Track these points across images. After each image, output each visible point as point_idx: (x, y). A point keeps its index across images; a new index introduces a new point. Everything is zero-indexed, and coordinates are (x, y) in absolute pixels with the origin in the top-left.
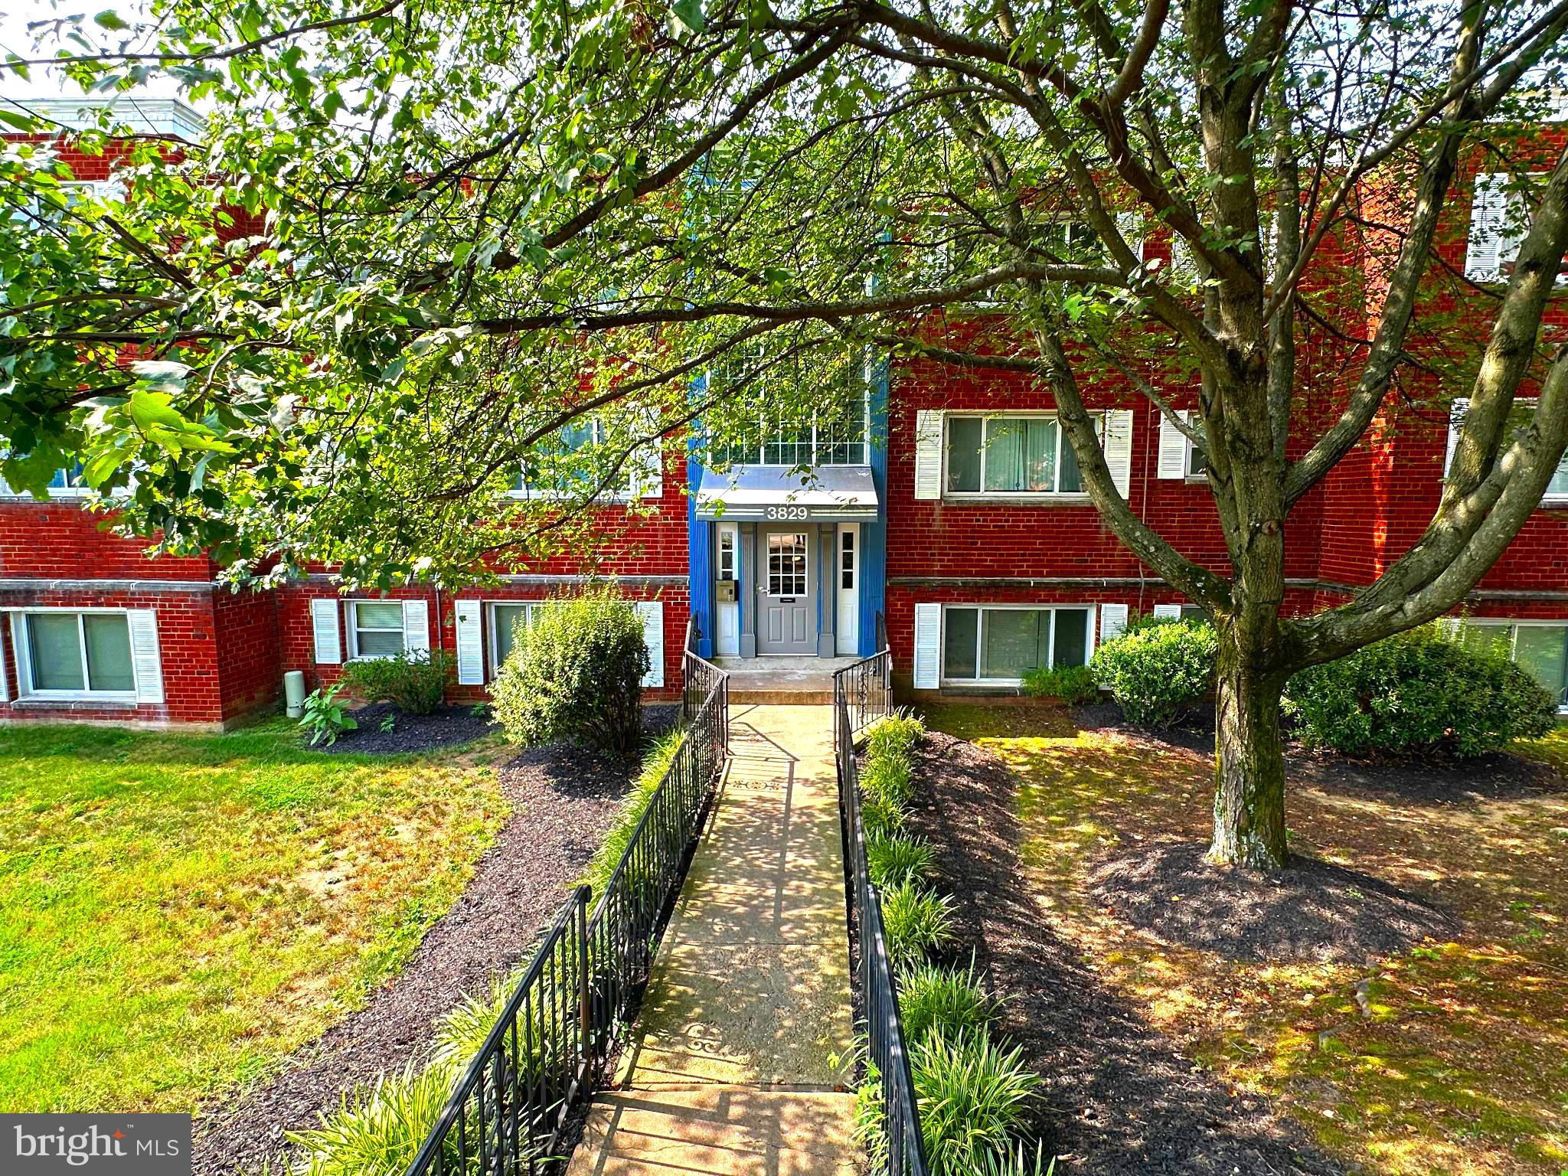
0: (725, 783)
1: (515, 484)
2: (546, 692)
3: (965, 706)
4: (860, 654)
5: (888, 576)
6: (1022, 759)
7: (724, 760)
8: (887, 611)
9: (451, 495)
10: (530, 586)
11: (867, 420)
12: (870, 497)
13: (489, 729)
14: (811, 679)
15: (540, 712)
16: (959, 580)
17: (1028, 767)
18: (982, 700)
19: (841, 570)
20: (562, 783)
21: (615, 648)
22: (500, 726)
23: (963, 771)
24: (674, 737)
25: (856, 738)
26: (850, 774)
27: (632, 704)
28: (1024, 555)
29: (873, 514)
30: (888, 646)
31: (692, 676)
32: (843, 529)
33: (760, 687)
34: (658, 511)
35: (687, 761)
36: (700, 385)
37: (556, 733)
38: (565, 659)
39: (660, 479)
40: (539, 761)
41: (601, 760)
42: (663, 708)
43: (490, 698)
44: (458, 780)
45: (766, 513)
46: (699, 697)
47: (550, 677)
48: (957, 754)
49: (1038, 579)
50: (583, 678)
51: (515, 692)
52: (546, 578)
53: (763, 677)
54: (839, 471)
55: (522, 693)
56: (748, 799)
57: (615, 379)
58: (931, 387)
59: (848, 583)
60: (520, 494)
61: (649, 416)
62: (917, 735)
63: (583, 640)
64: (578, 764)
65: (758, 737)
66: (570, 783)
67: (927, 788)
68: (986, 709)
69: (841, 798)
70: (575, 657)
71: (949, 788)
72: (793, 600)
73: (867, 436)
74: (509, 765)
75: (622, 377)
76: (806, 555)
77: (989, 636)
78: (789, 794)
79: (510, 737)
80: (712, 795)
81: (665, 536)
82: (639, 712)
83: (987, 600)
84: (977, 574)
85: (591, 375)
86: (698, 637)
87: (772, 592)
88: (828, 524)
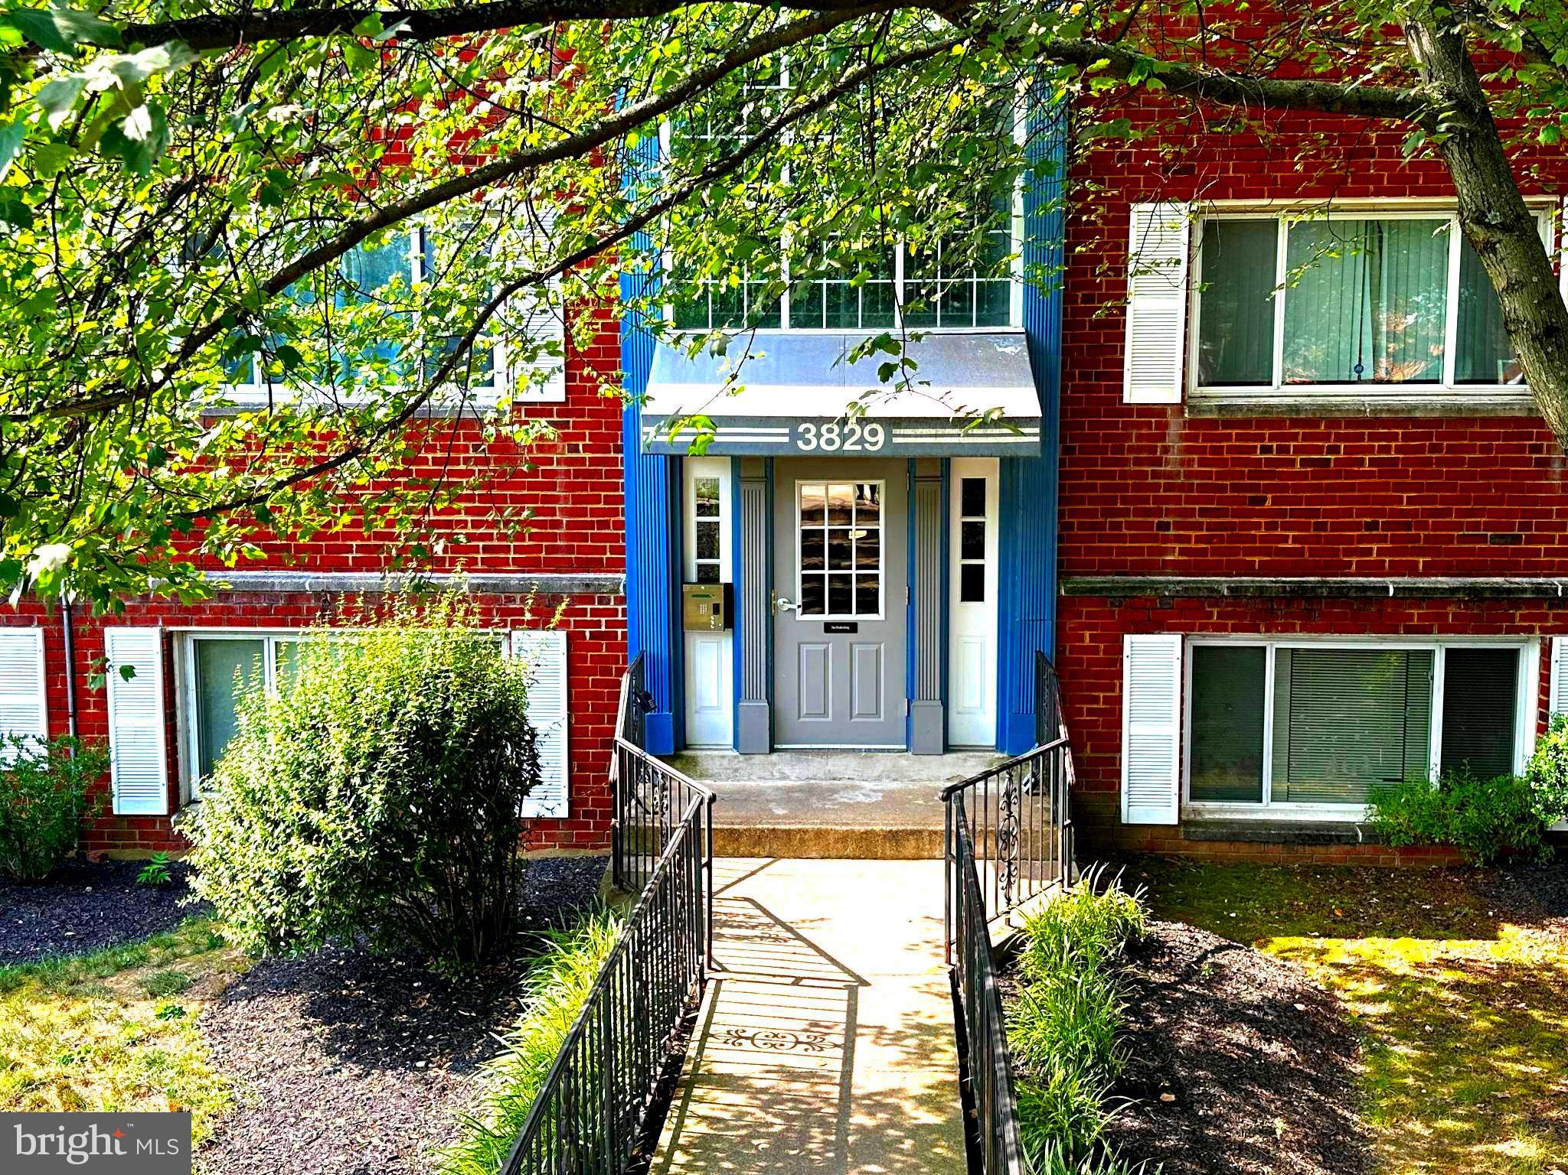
0: (706, 1035)
1: (239, 374)
2: (310, 833)
3: (1238, 864)
4: (1000, 746)
5: (1064, 572)
6: (1371, 987)
7: (703, 982)
8: (1060, 652)
9: (103, 403)
10: (273, 596)
11: (1017, 230)
12: (1025, 401)
13: (180, 914)
14: (892, 800)
15: (295, 877)
16: (1223, 583)
17: (1386, 1008)
18: (1277, 852)
19: (957, 562)
20: (342, 1036)
21: (463, 735)
22: (206, 907)
23: (1234, 1013)
24: (594, 931)
25: (998, 933)
26: (987, 1020)
27: (499, 858)
28: (1373, 526)
29: (1031, 436)
30: (1063, 730)
31: (632, 794)
32: (964, 470)
33: (781, 818)
34: (550, 433)
35: (624, 988)
36: (649, 153)
37: (331, 925)
38: (352, 760)
39: (560, 361)
40: (292, 987)
41: (433, 984)
42: (564, 862)
43: (187, 846)
44: (112, 1030)
45: (794, 436)
46: (650, 841)
47: (319, 801)
48: (1220, 975)
49: (1406, 581)
50: (393, 802)
51: (239, 832)
52: (309, 580)
53: (787, 796)
54: (955, 340)
55: (257, 837)
56: (755, 1071)
57: (459, 137)
58: (1165, 150)
59: (973, 590)
60: (253, 393)
61: (535, 222)
62: (1130, 931)
63: (392, 716)
64: (378, 992)
65: (778, 931)
66: (360, 1035)
67: (1158, 1050)
68: (1287, 872)
69: (964, 1074)
70: (375, 755)
71: (1204, 1055)
72: (853, 627)
73: (1018, 266)
74: (226, 996)
75: (474, 132)
76: (881, 527)
77: (1288, 708)
78: (848, 1061)
79: (227, 933)
80: (678, 1061)
81: (569, 487)
82: (516, 875)
83: (1288, 628)
84: (1266, 570)
85: (407, 131)
86: (645, 707)
87: (806, 608)
88: (931, 460)
